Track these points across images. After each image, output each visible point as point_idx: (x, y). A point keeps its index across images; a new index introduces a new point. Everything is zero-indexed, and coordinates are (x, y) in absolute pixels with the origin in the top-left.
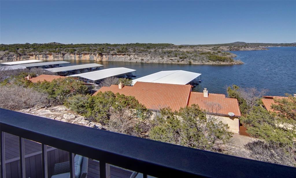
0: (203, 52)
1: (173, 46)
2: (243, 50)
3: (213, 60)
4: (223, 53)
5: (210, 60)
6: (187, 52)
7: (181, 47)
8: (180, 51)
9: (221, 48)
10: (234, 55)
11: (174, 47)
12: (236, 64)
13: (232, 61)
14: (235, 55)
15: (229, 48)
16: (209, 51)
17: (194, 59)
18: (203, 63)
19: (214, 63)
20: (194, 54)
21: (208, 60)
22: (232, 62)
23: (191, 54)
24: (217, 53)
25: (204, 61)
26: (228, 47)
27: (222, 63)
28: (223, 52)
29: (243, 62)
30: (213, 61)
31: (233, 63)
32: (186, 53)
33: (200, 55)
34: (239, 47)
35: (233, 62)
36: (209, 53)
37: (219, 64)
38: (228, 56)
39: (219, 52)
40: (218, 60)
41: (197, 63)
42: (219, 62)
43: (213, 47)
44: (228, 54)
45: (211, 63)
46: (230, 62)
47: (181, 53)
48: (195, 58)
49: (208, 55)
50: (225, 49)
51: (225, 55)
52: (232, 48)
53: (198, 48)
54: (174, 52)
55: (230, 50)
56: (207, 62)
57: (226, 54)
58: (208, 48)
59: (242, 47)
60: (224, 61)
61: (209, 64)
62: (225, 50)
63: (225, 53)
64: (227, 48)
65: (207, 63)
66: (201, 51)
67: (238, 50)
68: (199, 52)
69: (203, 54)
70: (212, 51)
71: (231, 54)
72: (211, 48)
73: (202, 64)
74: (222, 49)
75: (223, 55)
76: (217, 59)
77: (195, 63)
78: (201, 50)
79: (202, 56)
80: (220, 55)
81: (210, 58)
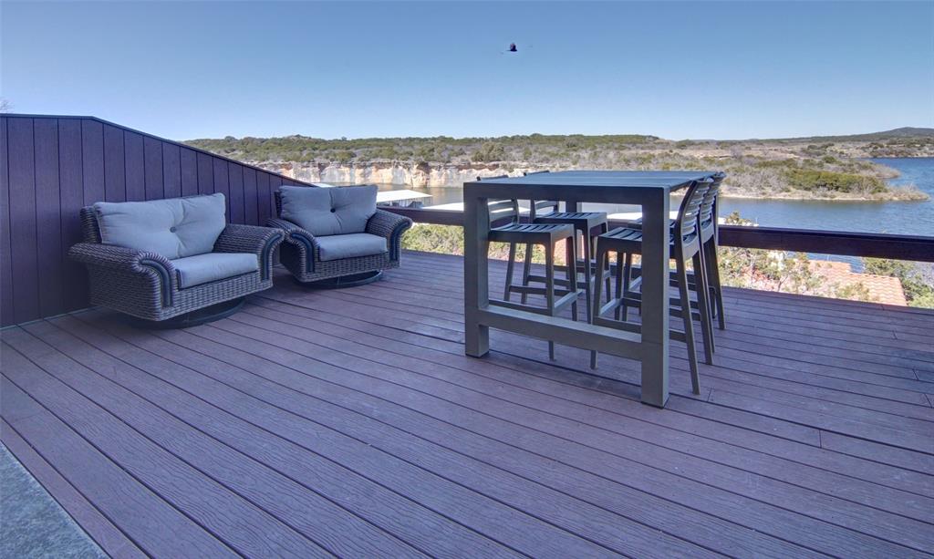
0: (765, 158)
1: (657, 141)
2: (926, 155)
3: (805, 185)
4: (843, 162)
5: (793, 184)
6: (706, 159)
7: (683, 145)
8: (681, 156)
9: (837, 147)
10: (887, 171)
11: (659, 146)
12: (895, 199)
13: (878, 189)
14: (895, 171)
15: (871, 149)
16: (792, 156)
17: (731, 182)
18: (764, 194)
19: (809, 195)
20: (733, 166)
21: (784, 185)
22: (882, 194)
23: (721, 164)
24: (820, 165)
25: (769, 190)
26: (864, 145)
27: (840, 196)
28: (847, 162)
29: (925, 195)
30: (806, 189)
31: (886, 196)
32: (702, 163)
33: (758, 169)
34: (910, 145)
35: (886, 191)
36: (789, 162)
37: (828, 199)
38: (864, 173)
39: (830, 160)
40: (825, 186)
41: (741, 196)
42: (829, 193)
43: (806, 146)
44: (865, 168)
45: (797, 195)
46: (873, 193)
47: (686, 162)
48: (734, 179)
49: (786, 169)
50: (854, 151)
51: (853, 171)
52: (882, 147)
53: (750, 148)
54: (660, 160)
55: (875, 157)
56: (781, 192)
57: (855, 166)
58: (784, 148)
59: (922, 146)
60: (847, 190)
61: (787, 198)
62: (855, 156)
63: (850, 165)
64: (863, 148)
65: (781, 196)
66: (761, 158)
67: (906, 157)
68: (751, 159)
69: (766, 165)
70: (803, 158)
71: (877, 167)
72: (797, 148)
73: (762, 197)
74: (842, 153)
75: (845, 171)
76: (818, 182)
77: (734, 196)
78: (760, 154)
79: (763, 170)
80: (831, 169)
81: (792, 180)
